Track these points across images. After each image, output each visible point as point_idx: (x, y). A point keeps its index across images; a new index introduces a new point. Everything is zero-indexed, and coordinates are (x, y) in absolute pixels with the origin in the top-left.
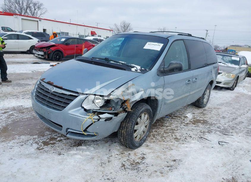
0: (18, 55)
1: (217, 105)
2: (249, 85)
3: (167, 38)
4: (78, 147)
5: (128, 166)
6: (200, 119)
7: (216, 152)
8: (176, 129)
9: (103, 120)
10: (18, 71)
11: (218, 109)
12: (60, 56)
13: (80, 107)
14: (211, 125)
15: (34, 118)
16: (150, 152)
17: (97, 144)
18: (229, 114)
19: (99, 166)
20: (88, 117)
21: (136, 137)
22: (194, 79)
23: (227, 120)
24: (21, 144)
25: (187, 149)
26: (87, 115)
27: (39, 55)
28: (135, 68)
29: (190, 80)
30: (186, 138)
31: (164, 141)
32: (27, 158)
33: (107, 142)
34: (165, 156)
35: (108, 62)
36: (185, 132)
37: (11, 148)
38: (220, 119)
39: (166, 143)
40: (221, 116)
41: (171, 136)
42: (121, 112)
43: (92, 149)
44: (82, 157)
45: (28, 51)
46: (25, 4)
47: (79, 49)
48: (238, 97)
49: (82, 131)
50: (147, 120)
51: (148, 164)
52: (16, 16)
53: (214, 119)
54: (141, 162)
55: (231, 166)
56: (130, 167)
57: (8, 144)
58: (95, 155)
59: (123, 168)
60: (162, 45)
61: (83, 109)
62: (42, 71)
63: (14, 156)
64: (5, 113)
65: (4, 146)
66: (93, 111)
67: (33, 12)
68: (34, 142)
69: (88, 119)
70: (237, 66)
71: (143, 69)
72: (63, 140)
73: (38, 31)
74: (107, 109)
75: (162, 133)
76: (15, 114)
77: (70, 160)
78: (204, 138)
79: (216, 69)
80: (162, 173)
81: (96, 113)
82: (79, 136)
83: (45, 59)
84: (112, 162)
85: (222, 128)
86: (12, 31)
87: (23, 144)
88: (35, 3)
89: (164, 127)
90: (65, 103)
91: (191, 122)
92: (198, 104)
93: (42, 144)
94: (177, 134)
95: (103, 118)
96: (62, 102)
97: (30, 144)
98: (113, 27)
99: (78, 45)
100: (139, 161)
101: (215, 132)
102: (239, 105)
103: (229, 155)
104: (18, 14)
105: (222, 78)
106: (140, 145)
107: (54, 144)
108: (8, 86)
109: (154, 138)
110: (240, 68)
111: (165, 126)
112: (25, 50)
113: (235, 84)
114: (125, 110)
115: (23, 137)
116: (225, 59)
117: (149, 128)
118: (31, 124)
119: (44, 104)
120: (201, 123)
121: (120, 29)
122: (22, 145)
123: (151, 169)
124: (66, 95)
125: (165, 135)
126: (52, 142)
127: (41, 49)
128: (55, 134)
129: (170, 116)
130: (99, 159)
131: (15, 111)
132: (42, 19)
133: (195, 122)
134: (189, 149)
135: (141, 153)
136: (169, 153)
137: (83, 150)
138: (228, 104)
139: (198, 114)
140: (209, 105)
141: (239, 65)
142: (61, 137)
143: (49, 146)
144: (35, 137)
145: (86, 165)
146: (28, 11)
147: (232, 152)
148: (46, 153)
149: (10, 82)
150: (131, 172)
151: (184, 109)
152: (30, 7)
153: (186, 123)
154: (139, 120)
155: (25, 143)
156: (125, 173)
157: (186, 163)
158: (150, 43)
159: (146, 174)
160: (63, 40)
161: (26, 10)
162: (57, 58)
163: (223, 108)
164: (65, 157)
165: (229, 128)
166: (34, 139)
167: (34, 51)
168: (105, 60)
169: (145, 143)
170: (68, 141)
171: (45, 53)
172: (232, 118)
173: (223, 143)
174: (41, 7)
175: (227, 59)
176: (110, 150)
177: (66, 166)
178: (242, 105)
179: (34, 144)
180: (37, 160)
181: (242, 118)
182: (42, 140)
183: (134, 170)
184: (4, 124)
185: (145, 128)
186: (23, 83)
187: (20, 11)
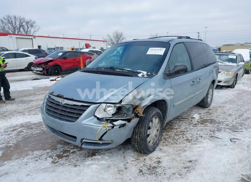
0: (16, 73)
1: (221, 103)
2: (248, 81)
3: (168, 42)
4: (92, 157)
5: (145, 171)
6: (207, 118)
7: (230, 149)
8: (186, 131)
9: (117, 127)
10: (19, 89)
11: (223, 107)
12: (58, 71)
13: (92, 116)
14: (219, 123)
15: (44, 133)
16: (165, 156)
17: (111, 153)
18: (235, 112)
19: (116, 174)
20: (102, 125)
21: (149, 142)
22: (198, 80)
23: (233, 117)
24: (35, 159)
25: (200, 149)
26: (101, 124)
27: (38, 71)
28: (142, 73)
29: (195, 81)
30: (197, 139)
31: (176, 144)
32: (44, 172)
33: (120, 150)
34: (180, 158)
35: (114, 71)
36: (195, 133)
37: (26, 164)
38: (227, 117)
39: (178, 146)
40: (227, 114)
41: (182, 137)
42: (133, 118)
43: (107, 158)
44: (98, 167)
45: (26, 68)
46: (18, 24)
47: (76, 62)
48: (240, 94)
49: (98, 140)
50: (158, 123)
51: (165, 167)
52: (11, 35)
53: (221, 118)
54: (157, 166)
55: (247, 161)
56: (148, 172)
57: (23, 160)
58: (111, 163)
59: (141, 173)
60: (164, 49)
61: (96, 118)
62: (43, 86)
63: (31, 172)
64: (14, 130)
65: (19, 163)
66: (106, 119)
67: (26, 30)
68: (48, 156)
69: (102, 127)
70: (235, 64)
71: (149, 73)
72: (77, 152)
73: (33, 48)
74: (119, 115)
75: (173, 136)
76: (24, 131)
77: (87, 170)
78: (215, 137)
79: (216, 68)
80: (181, 175)
81: (109, 121)
82: (94, 146)
83: (44, 74)
84: (129, 168)
85: (231, 125)
86: (7, 50)
87: (37, 159)
88: (27, 22)
89: (173, 129)
90: (77, 114)
91: (199, 122)
92: (203, 104)
93: (56, 157)
94: (187, 135)
95: (117, 125)
96: (74, 113)
97: (44, 159)
98: (107, 38)
99: (75, 58)
100: (156, 165)
101: (224, 130)
102: (242, 101)
103: (243, 151)
104: (12, 33)
105: (222, 77)
106: (154, 150)
107: (68, 156)
108: (12, 104)
109: (166, 142)
110: (238, 66)
111: (175, 129)
112: (23, 68)
113: (235, 82)
114: (136, 116)
115: (36, 153)
116: (222, 58)
117: (160, 132)
118: (41, 139)
119: (56, 117)
120: (209, 122)
121: (113, 39)
122: (37, 161)
123: (169, 172)
124: (78, 106)
125: (176, 138)
126: (65, 155)
127: (39, 65)
128: (68, 147)
129: (178, 119)
130: (116, 166)
131: (24, 128)
132: (36, 36)
133: (203, 122)
134: (203, 148)
135: (156, 157)
136: (183, 154)
137: (98, 159)
138: (232, 102)
139: (204, 114)
140: (213, 105)
141: (236, 63)
142: (73, 149)
143: (63, 159)
144: (48, 151)
145: (104, 174)
146: (21, 30)
147: (245, 148)
148: (62, 166)
149: (14, 99)
150: (149, 177)
151: (190, 110)
152: (23, 26)
153: (194, 124)
154: (150, 124)
155: (39, 158)
156: (144, 178)
157: (203, 163)
158: (152, 48)
159: (165, 177)
160: (60, 54)
161: (20, 29)
162: (56, 73)
163: (228, 106)
164: (82, 168)
165: (237, 125)
166: (47, 153)
167: (32, 68)
168: (110, 68)
169: (158, 147)
170: (81, 152)
171: (43, 69)
172: (239, 114)
173: (235, 140)
174: (34, 25)
175: (224, 58)
176: (124, 157)
177: (84, 177)
178: (246, 101)
179: (48, 158)
180: (55, 174)
181: (248, 114)
182: (56, 154)
183: (153, 174)
184: (15, 141)
185: (157, 132)
186: (26, 99)
187: (13, 30)
